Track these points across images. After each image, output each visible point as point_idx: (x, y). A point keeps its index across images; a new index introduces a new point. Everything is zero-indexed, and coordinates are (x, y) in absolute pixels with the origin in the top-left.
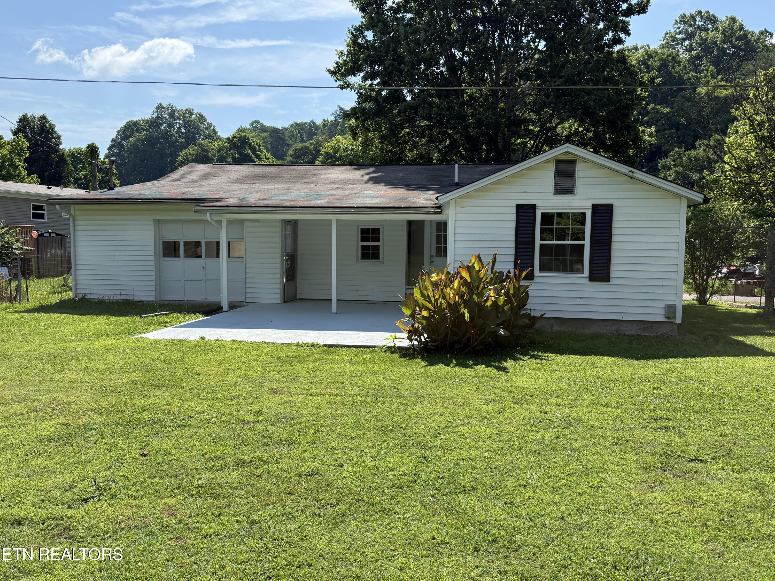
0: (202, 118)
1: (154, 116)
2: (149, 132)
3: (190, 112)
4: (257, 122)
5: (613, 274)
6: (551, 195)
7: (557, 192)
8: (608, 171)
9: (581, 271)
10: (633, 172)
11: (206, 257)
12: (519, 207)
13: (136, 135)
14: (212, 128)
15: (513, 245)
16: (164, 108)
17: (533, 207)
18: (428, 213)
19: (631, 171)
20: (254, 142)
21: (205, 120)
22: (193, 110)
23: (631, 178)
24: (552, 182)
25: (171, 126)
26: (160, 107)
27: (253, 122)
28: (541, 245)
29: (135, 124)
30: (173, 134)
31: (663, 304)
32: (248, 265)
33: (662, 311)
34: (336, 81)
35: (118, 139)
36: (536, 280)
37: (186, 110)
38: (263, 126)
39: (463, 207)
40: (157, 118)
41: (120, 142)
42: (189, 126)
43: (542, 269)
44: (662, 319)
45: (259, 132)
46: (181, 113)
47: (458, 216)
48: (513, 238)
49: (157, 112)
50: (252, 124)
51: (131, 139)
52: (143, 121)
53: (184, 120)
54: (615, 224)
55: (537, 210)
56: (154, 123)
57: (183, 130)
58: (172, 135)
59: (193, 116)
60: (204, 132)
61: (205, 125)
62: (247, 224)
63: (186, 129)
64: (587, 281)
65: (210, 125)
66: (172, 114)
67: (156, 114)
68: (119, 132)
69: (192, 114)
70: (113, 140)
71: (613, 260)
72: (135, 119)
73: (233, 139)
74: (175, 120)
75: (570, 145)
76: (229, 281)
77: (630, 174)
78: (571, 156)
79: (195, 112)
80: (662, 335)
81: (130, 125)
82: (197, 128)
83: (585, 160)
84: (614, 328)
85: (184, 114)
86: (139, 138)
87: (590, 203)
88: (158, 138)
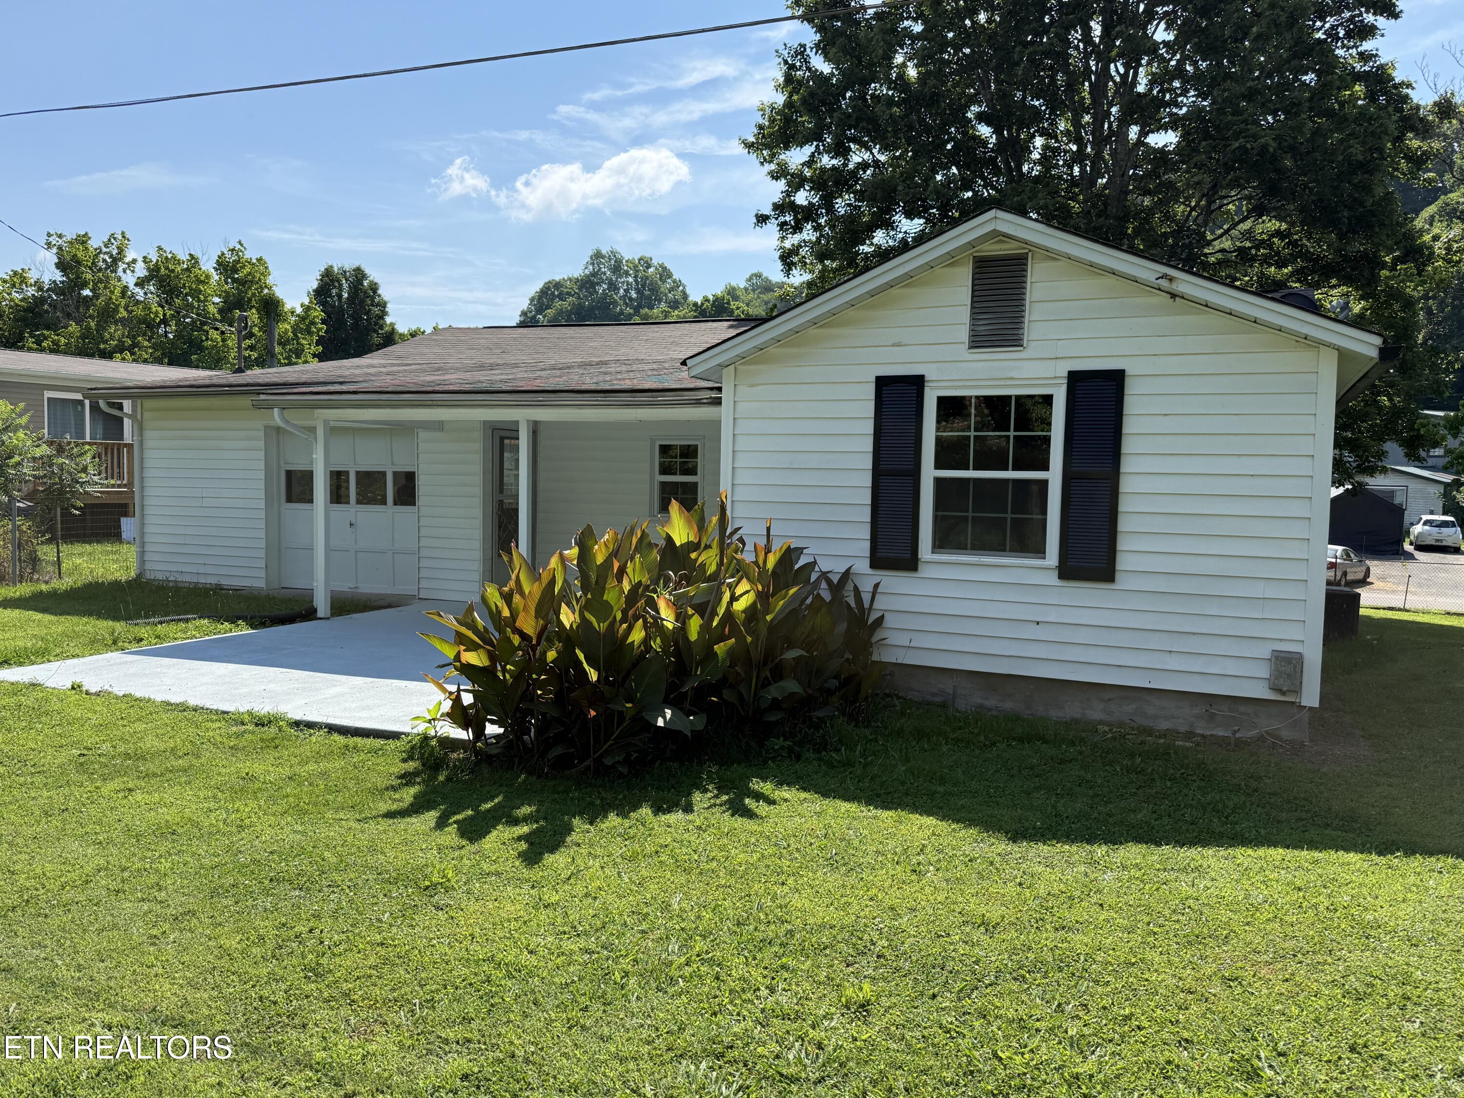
0: (665, 273)
1: (587, 272)
2: (579, 298)
3: (646, 262)
4: (758, 276)
5: (1123, 562)
6: (962, 350)
7: (977, 342)
8: (1111, 280)
9: (1040, 551)
10: (1171, 279)
11: (359, 502)
12: (883, 383)
13: (558, 304)
14: (681, 288)
15: (867, 480)
16: (603, 257)
17: (917, 383)
18: (698, 403)
19: (1164, 276)
20: (738, 308)
21: (670, 275)
22: (651, 259)
23: (1173, 296)
24: (964, 314)
25: (613, 286)
26: (598, 256)
27: (752, 275)
28: (938, 481)
29: (558, 285)
30: (615, 301)
31: (1265, 651)
32: (423, 521)
33: (1263, 671)
34: (762, 163)
35: (531, 312)
36: (924, 571)
37: (640, 260)
38: (767, 280)
39: (752, 386)
40: (594, 274)
41: (534, 317)
42: (644, 286)
43: (941, 543)
44: (1261, 692)
45: (760, 293)
46: (631, 265)
47: (741, 406)
48: (867, 462)
49: (593, 264)
50: (750, 279)
51: (549, 311)
52: (570, 280)
53: (636, 277)
54: (1131, 426)
55: (927, 390)
56: (587, 282)
57: (634, 295)
58: (615, 303)
59: (651, 270)
60: (666, 295)
61: (669, 284)
62: (423, 435)
63: (638, 291)
64: (1052, 579)
65: (677, 284)
66: (617, 268)
67: (591, 267)
68: (532, 300)
69: (649, 266)
70: (524, 314)
71: (1125, 524)
72: (557, 278)
73: (702, 304)
74: (621, 276)
75: (1001, 214)
76: (328, 549)
77: (1164, 283)
78: (1015, 244)
79: (655, 262)
80: (1261, 739)
81: (549, 288)
82: (654, 289)
83: (1051, 255)
84: (1129, 708)
85: (635, 266)
86: (561, 309)
87: (1063, 369)
88: (591, 309)
